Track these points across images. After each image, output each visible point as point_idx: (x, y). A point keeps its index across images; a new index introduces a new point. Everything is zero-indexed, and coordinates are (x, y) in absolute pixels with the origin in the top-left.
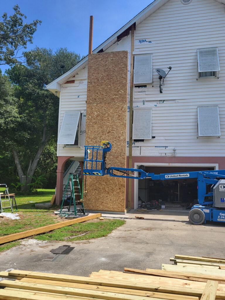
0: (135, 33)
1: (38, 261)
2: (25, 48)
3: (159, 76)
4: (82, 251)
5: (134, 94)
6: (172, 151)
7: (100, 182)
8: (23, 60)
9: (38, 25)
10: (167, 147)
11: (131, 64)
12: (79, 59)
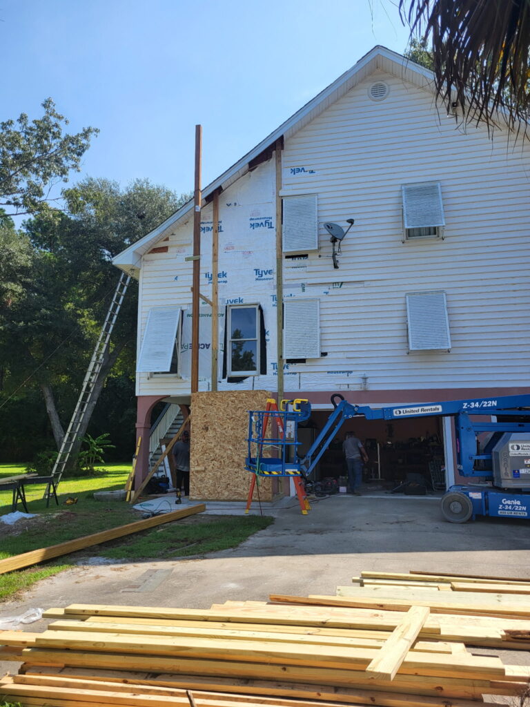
0: (282, 156)
1: (111, 593)
2: (66, 181)
3: (331, 236)
4: (193, 573)
5: (284, 270)
6: (361, 381)
7: (222, 444)
8: (61, 205)
9: (92, 136)
10: (351, 372)
11: (277, 215)
12: (175, 200)
